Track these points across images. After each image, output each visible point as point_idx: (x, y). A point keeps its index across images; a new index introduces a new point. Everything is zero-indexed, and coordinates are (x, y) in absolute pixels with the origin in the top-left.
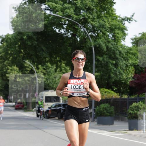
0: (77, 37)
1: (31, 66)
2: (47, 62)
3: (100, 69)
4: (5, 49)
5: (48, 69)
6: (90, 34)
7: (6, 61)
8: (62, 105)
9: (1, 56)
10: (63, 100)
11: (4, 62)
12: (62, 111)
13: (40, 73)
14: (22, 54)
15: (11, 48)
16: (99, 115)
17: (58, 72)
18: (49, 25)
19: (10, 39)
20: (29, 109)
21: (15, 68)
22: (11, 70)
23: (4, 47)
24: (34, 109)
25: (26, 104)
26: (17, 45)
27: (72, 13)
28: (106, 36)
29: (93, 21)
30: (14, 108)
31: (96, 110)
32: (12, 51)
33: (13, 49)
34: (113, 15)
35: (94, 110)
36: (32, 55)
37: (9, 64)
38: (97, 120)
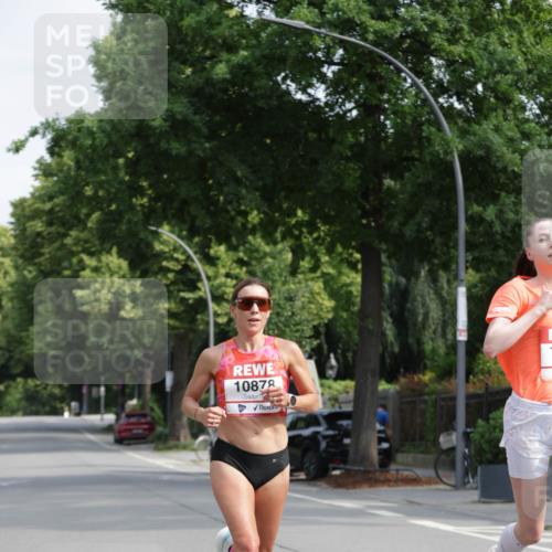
0: (382, 117)
1: (185, 252)
2: (253, 231)
3: (487, 253)
4: (67, 177)
5: (260, 260)
6: (441, 100)
7: (73, 233)
8: (321, 420)
9: (51, 211)
10: (327, 396)
11: (65, 235)
12: (323, 445)
13: (223, 279)
14: (145, 200)
15: (97, 172)
16: (489, 456)
17: (303, 273)
18: (260, 69)
19: (91, 133)
20: (178, 439)
21: (113, 260)
22: (96, 270)
23: (61, 171)
24: (201, 438)
25: (165, 420)
26: (121, 161)
27: (360, 8)
28: (514, 110)
29: (452, 41)
30: (110, 438)
31: (475, 436)
32: (100, 185)
33: (103, 178)
34: (541, 15)
35: (466, 436)
36: (185, 202)
37: (87, 246)
38: (478, 478)
